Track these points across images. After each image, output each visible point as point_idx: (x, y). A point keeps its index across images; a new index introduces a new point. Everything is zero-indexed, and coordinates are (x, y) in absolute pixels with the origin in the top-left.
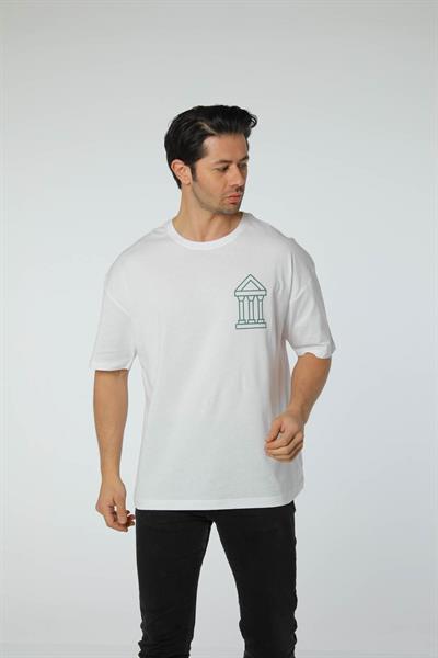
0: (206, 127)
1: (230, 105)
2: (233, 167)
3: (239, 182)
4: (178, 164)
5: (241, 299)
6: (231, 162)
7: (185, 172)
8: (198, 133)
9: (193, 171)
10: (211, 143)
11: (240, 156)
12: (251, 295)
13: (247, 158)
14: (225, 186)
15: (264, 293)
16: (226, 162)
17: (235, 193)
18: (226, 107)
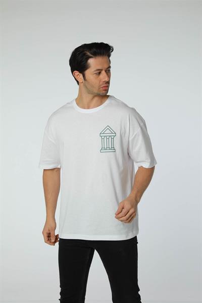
0: (88, 54)
1: (99, 42)
2: (103, 72)
3: (106, 79)
4: (76, 73)
5: (103, 137)
6: (102, 70)
7: (80, 77)
8: (85, 57)
9: (84, 76)
10: (91, 61)
11: (106, 66)
12: (108, 136)
13: (110, 67)
14: (100, 82)
15: (115, 135)
16: (99, 70)
17: (105, 85)
18: (98, 43)
